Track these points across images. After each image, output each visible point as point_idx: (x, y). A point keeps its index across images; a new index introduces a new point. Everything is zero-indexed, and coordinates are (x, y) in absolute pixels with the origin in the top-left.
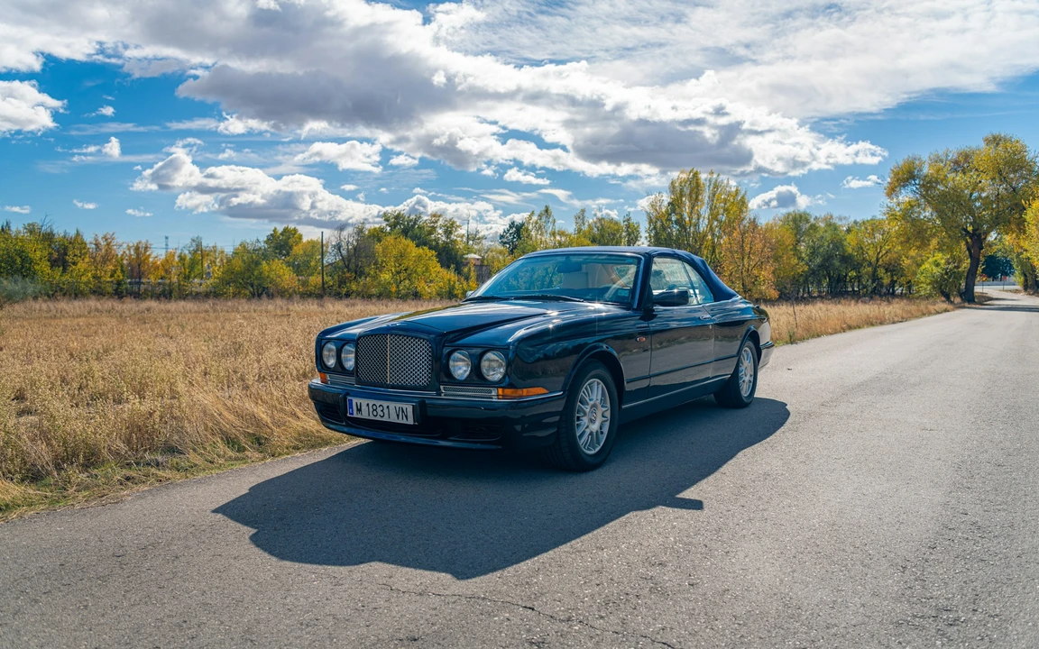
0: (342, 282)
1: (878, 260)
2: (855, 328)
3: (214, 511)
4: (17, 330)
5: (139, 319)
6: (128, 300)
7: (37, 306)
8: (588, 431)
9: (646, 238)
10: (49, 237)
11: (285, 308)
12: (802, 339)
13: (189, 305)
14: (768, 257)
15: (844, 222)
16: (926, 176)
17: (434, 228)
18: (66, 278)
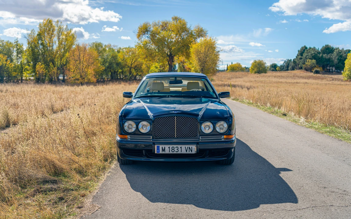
1: (131, 65)
15: (115, 47)
16: (152, 31)
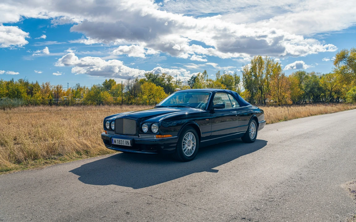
0: (129, 99)
1: (332, 89)
2: (314, 115)
3: (69, 172)
4: (15, 117)
5: (57, 113)
6: (53, 106)
7: (22, 109)
8: (187, 149)
9: (242, 81)
10: (27, 84)
11: (108, 109)
12: (290, 119)
13: (75, 108)
14: (288, 88)
15: (319, 74)
16: (349, 57)
17: (163, 79)
18: (32, 98)
